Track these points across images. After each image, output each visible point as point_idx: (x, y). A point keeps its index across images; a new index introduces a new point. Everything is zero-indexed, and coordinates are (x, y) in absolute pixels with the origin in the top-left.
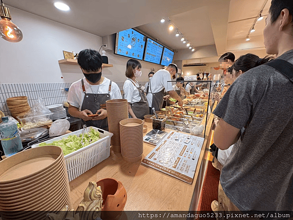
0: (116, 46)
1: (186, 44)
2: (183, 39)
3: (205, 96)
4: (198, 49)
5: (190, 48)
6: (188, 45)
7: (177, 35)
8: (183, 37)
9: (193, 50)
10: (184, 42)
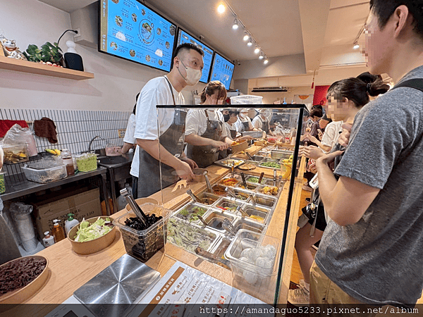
0: (103, 36)
1: (253, 48)
2: (246, 38)
3: (284, 142)
4: (274, 60)
5: (261, 57)
6: (257, 51)
7: (235, 27)
8: (246, 33)
9: (266, 62)
10: (250, 44)
